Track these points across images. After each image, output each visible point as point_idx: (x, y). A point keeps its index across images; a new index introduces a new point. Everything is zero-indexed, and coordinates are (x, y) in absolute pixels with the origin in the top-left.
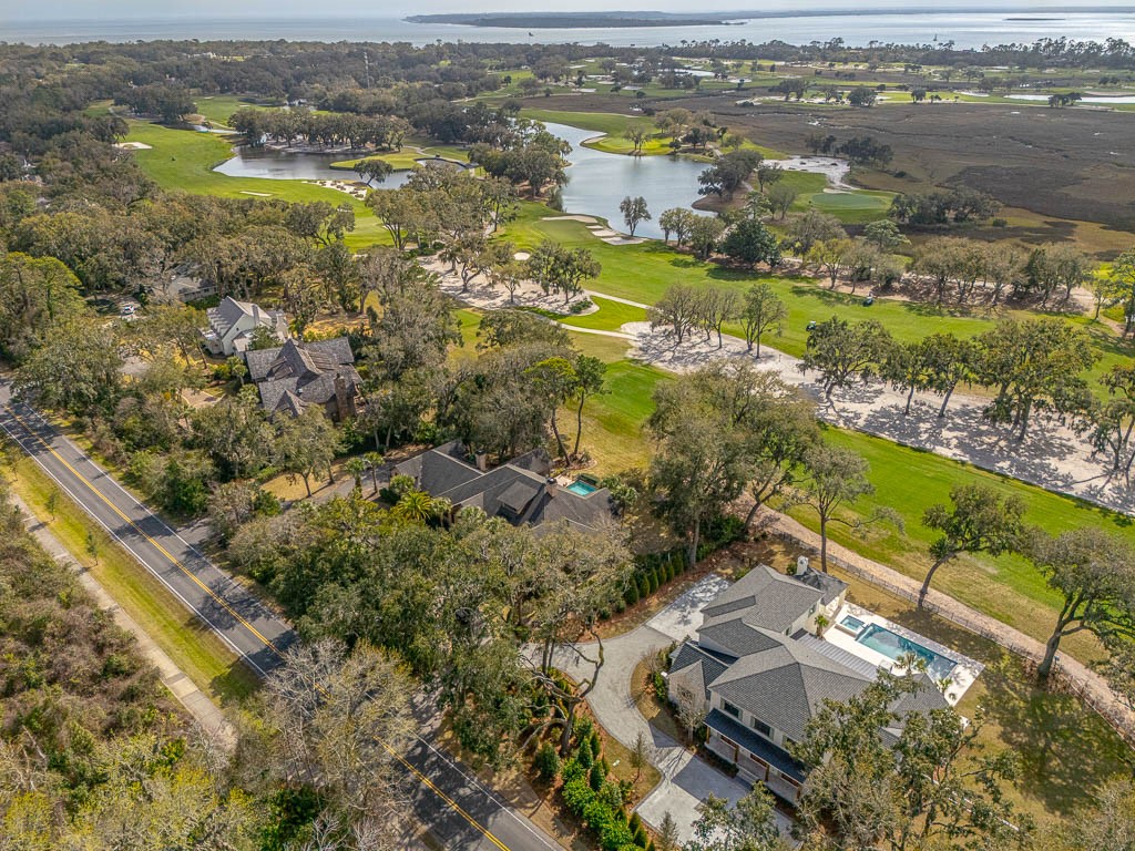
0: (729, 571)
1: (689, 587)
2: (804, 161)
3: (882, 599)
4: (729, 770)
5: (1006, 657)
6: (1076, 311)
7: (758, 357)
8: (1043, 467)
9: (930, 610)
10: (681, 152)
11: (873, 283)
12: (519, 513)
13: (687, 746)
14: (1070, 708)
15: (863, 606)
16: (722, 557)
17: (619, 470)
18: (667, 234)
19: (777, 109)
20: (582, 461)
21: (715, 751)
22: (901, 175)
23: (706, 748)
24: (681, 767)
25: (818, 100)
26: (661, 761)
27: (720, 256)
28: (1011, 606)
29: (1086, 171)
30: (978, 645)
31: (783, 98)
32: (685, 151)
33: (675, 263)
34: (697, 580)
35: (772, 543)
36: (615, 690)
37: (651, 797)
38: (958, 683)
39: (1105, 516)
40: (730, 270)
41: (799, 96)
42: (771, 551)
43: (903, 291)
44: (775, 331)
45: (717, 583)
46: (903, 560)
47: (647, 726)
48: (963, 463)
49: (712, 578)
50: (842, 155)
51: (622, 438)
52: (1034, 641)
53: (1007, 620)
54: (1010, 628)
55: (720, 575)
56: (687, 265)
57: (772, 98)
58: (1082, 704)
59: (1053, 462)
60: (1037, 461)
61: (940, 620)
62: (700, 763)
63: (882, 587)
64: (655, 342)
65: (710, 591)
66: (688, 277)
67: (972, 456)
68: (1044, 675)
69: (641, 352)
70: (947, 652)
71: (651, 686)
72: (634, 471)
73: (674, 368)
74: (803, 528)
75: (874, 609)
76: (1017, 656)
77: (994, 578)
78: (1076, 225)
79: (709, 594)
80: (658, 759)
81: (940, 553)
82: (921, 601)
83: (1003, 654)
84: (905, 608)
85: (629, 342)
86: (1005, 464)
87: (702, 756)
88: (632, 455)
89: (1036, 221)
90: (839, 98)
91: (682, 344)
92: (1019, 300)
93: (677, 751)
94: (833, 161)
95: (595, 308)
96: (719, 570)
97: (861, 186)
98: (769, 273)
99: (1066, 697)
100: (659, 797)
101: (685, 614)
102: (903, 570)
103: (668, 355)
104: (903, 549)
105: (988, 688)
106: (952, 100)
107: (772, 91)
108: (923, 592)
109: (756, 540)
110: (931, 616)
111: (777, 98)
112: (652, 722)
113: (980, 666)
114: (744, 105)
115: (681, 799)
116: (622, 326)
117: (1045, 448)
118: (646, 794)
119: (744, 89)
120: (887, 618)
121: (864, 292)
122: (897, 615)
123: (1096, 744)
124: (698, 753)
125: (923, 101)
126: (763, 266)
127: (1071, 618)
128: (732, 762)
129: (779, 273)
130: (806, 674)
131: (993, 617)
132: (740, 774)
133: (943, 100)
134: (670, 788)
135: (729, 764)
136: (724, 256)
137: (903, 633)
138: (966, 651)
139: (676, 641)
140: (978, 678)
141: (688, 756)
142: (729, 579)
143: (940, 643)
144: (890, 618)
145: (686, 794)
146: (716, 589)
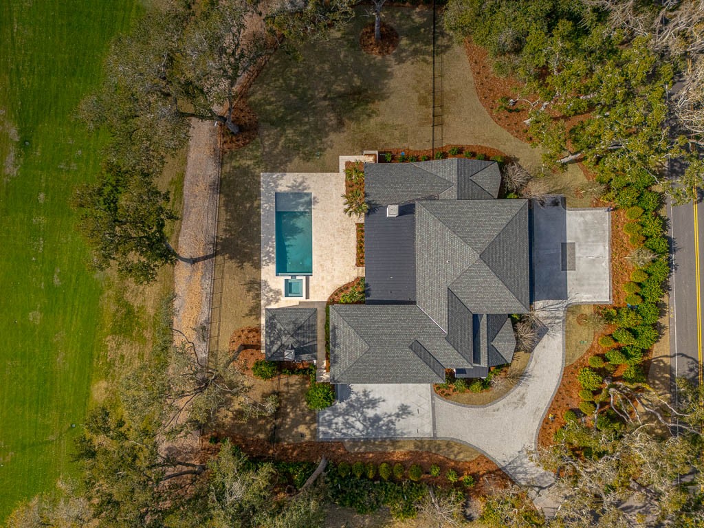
0: (302, 429)
1: (355, 441)
3: (232, 286)
5: (234, 164)
9: (215, 244)
14: (265, 99)
15: (258, 296)
24: (551, 302)
26: (557, 318)
34: (340, 443)
35: (219, 425)
36: (523, 397)
37: (590, 300)
38: (303, 182)
42: (236, 417)
45: (329, 426)
47: (536, 350)
49: (325, 434)
54: (188, 177)
55: (315, 432)
61: (225, 230)
62: (537, 293)
63: (212, 297)
65: (346, 423)
68: (238, 130)
70: (268, 206)
75: (255, 286)
76: (221, 158)
79: (351, 420)
80: (557, 321)
83: (232, 168)
84: (230, 264)
93: (540, 314)
96: (307, 438)
100: (585, 296)
101: (394, 418)
105: (290, 161)
108: (193, 261)
110: (225, 240)
112: (530, 349)
113: (263, 176)
115: (577, 282)
118: (592, 305)
120: (259, 268)
123: (295, 70)
131: (182, 194)
134: (573, 295)
137: (269, 247)
138: (253, 194)
139: (433, 399)
140: (285, 171)
141: (539, 304)
142: (315, 419)
143: (259, 215)
144: (257, 266)
145: (569, 283)
146: (340, 420)
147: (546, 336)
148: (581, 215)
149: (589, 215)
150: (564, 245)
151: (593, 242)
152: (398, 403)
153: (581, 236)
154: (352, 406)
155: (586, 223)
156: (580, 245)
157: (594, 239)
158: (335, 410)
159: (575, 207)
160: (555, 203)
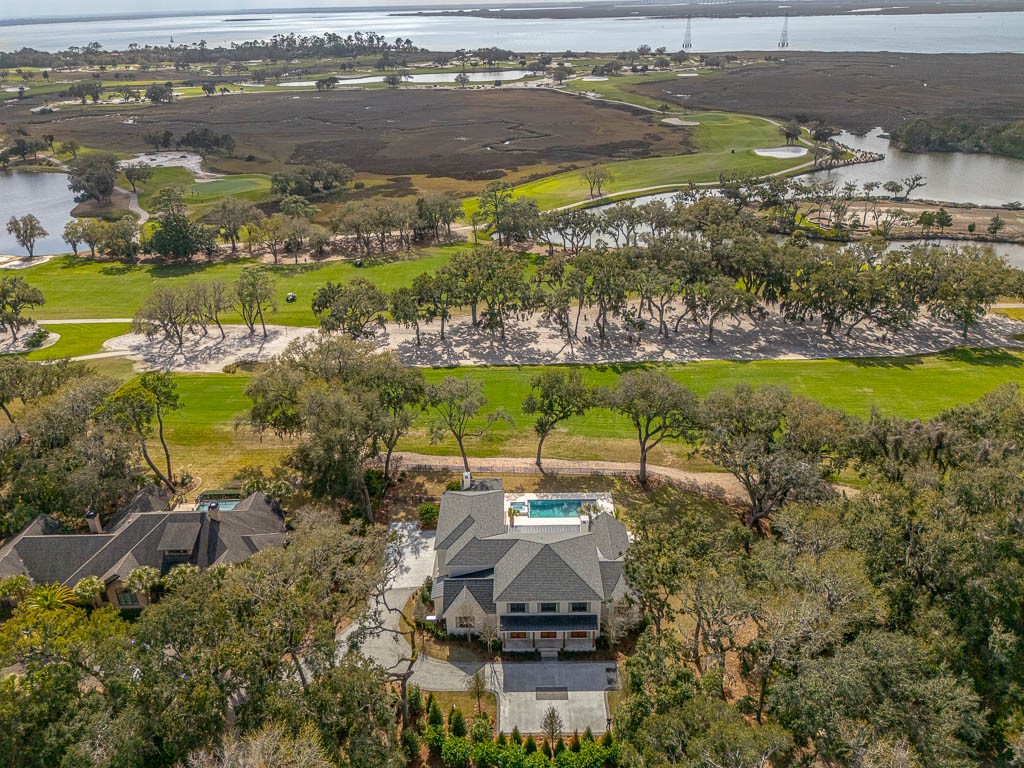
0: (403, 514)
2: (153, 157)
3: (520, 481)
4: (533, 657)
5: (616, 481)
6: (460, 241)
7: (266, 336)
8: (531, 351)
9: (552, 473)
10: (11, 165)
11: (308, 251)
12: (190, 552)
13: (492, 660)
14: (672, 495)
15: (512, 492)
16: (387, 506)
17: (228, 477)
18: (74, 247)
19: (81, 112)
20: (185, 483)
21: (515, 650)
22: (251, 159)
23: (505, 653)
24: (501, 677)
25: (116, 101)
27: (148, 256)
28: (591, 448)
29: (383, 137)
30: (597, 482)
31: (79, 102)
32: (17, 164)
33: (107, 272)
35: (414, 477)
37: (502, 714)
39: (590, 369)
40: (168, 267)
41: (96, 98)
42: (418, 484)
43: (335, 251)
44: (270, 309)
45: (402, 528)
46: (507, 448)
47: (449, 665)
48: (485, 366)
49: (395, 526)
50: (183, 147)
51: (207, 447)
52: (620, 464)
53: (596, 458)
54: (602, 462)
55: (399, 520)
56: (120, 271)
57: (66, 102)
58: (674, 488)
59: (532, 345)
60: (524, 348)
61: (563, 477)
62: (510, 665)
63: (512, 473)
64: (155, 351)
66: (134, 282)
67: (486, 360)
68: (643, 481)
69: (149, 364)
70: (585, 496)
71: (425, 634)
72: (245, 470)
73: (196, 368)
74: (425, 456)
75: (521, 490)
76: (621, 476)
77: (569, 434)
78: (409, 179)
81: (542, 429)
82: (541, 470)
83: (612, 481)
84: (537, 480)
85: (128, 358)
86: (509, 358)
87: (507, 660)
88: (231, 457)
89: (380, 181)
90: (138, 97)
91: (185, 345)
92: (421, 239)
93: (488, 668)
94: (181, 154)
95: (54, 337)
96: (394, 517)
97: (224, 172)
98: (210, 261)
99: (664, 489)
100: (507, 710)
101: (400, 564)
102: (514, 455)
103: (180, 359)
104: (501, 440)
105: (623, 505)
106: (238, 92)
107: (63, 95)
108: (538, 464)
109: (400, 480)
110: (555, 478)
111: (72, 102)
112: (450, 659)
113: (608, 494)
114: (43, 112)
115: (522, 700)
116: (105, 345)
117: (522, 339)
118: (496, 714)
119: (27, 98)
120: (534, 492)
121: (305, 259)
122: (537, 487)
124: (503, 659)
125: (215, 94)
126: (200, 257)
127: (648, 436)
128: (533, 650)
129: (218, 260)
130: (556, 549)
131: (588, 460)
132: (543, 655)
133: (232, 92)
134: (507, 698)
135: (532, 653)
136: (152, 256)
137: (551, 497)
138: (593, 489)
139: (412, 588)
140: (614, 503)
141: (499, 667)
142: (408, 520)
143: (576, 492)
144: (535, 491)
145: (522, 694)
146: (406, 533)
147: (464, 674)
148: (600, 706)
149: (602, 713)
150: (565, 689)
151: (570, 717)
152: (411, 567)
153: (576, 705)
154: (416, 540)
155: (591, 710)
156: (566, 704)
157: (573, 718)
158: (414, 530)
159: (609, 699)
160: (610, 681)
